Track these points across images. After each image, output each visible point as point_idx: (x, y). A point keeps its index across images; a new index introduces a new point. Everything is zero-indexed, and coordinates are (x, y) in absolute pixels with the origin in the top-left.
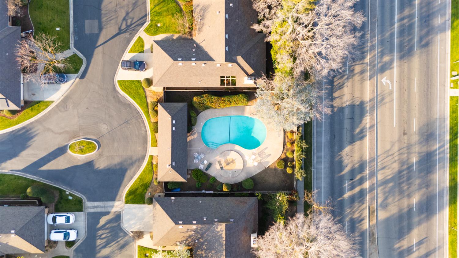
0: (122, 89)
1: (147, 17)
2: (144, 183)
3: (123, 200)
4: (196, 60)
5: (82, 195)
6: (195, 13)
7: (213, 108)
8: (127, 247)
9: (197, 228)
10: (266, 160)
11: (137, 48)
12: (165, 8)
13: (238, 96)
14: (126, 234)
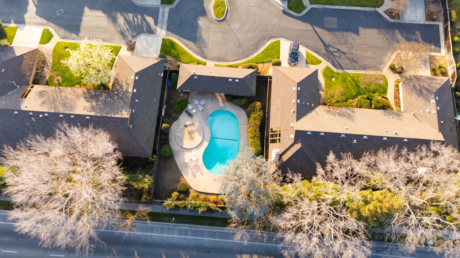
0: (272, 44)
1: (341, 70)
2: (180, 56)
3: (167, 37)
4: (297, 103)
5: (176, 5)
6: (346, 109)
7: (249, 120)
8: (122, 37)
9: (129, 93)
10: (189, 172)
11: (311, 59)
12: (350, 85)
13: (260, 145)
14: (134, 37)
